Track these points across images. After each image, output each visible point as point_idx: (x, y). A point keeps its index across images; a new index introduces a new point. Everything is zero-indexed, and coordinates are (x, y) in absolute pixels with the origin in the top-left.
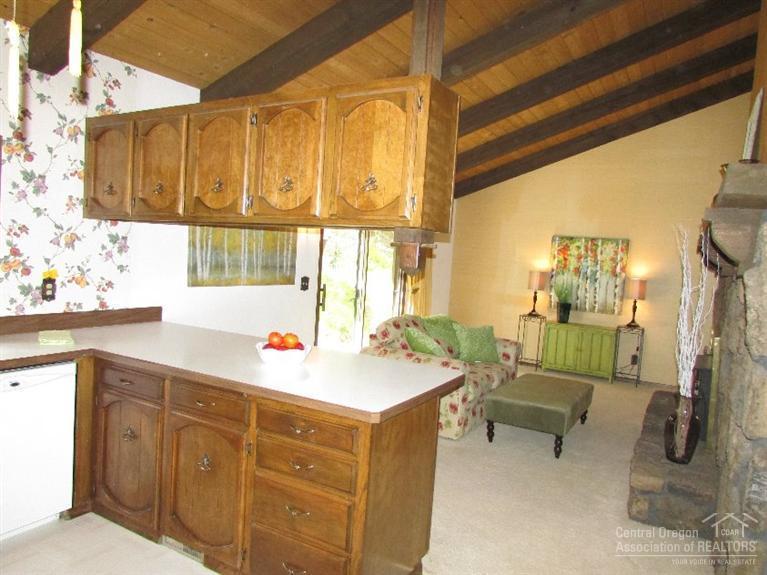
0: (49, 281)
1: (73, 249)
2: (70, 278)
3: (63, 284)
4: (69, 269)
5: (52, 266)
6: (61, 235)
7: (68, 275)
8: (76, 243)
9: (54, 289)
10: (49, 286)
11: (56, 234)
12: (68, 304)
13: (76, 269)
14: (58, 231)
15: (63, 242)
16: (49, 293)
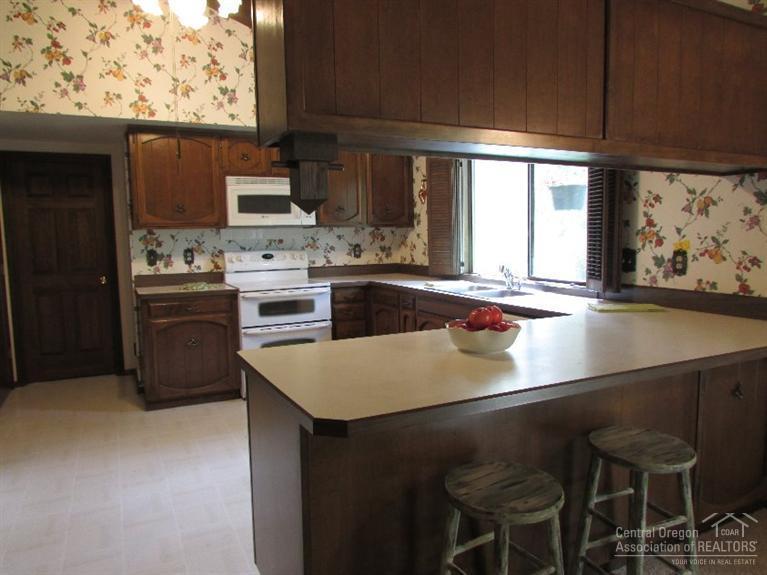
0: (680, 253)
1: (707, 215)
2: (702, 251)
3: (695, 258)
4: (702, 239)
5: (684, 236)
6: (693, 201)
7: (702, 246)
8: (712, 208)
9: (685, 263)
10: (679, 259)
11: (688, 200)
12: (700, 281)
13: (709, 240)
14: (691, 197)
15: (695, 209)
16: (679, 266)
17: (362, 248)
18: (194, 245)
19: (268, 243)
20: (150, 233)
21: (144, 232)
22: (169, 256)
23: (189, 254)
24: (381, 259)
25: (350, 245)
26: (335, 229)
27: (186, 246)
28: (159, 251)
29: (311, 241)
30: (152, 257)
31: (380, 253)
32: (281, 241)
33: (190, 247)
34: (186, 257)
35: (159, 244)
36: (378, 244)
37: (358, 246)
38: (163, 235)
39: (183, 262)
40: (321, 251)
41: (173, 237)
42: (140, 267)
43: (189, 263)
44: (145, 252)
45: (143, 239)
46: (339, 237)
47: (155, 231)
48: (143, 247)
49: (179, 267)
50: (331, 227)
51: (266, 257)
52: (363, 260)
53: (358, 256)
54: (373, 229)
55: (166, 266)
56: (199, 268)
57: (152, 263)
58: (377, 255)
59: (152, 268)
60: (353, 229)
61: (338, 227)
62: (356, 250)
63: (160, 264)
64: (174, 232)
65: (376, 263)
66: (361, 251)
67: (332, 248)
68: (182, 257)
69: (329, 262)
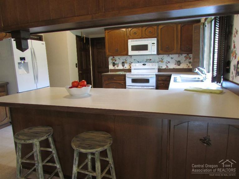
17: (181, 62)
18: (125, 61)
19: (146, 60)
20: (114, 57)
21: (112, 57)
22: (118, 64)
23: (123, 64)
24: (189, 66)
25: (176, 61)
26: (170, 55)
27: (122, 61)
28: (115, 62)
29: (161, 60)
30: (114, 64)
31: (189, 64)
32: (150, 60)
33: (123, 61)
34: (122, 64)
35: (116, 61)
36: (188, 60)
37: (179, 61)
38: (116, 58)
39: (121, 66)
40: (165, 63)
41: (119, 59)
42: (111, 67)
43: (123, 66)
44: (112, 63)
45: (112, 59)
46: (172, 58)
47: (115, 57)
48: (112, 61)
49: (121, 67)
50: (169, 54)
51: (144, 65)
52: (181, 66)
53: (179, 65)
54: (186, 55)
55: (117, 67)
56: (126, 67)
57: (114, 66)
58: (187, 65)
59: (114, 67)
60: (178, 55)
61: (172, 54)
62: (179, 63)
63: (116, 66)
64: (119, 57)
65: (187, 68)
66: (180, 63)
67: (169, 62)
68: (121, 64)
69: (167, 67)
